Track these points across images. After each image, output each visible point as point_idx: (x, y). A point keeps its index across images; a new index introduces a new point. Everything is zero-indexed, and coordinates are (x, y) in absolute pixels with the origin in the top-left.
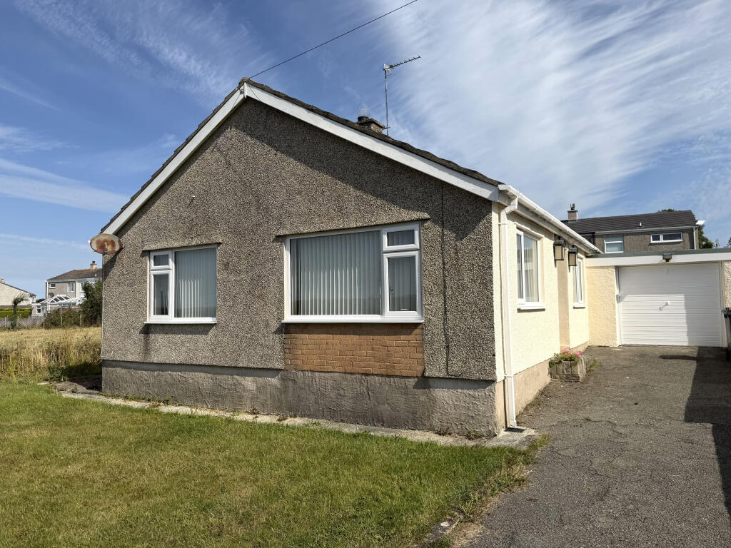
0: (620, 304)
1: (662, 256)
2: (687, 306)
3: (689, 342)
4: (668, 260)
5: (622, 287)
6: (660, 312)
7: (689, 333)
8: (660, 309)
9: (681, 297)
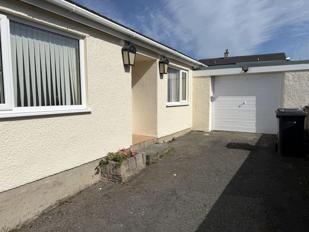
0: (214, 103)
1: (242, 68)
2: (257, 105)
3: (256, 131)
4: (246, 71)
5: (216, 91)
6: (239, 109)
7: (257, 125)
8: (239, 107)
9: (254, 99)
